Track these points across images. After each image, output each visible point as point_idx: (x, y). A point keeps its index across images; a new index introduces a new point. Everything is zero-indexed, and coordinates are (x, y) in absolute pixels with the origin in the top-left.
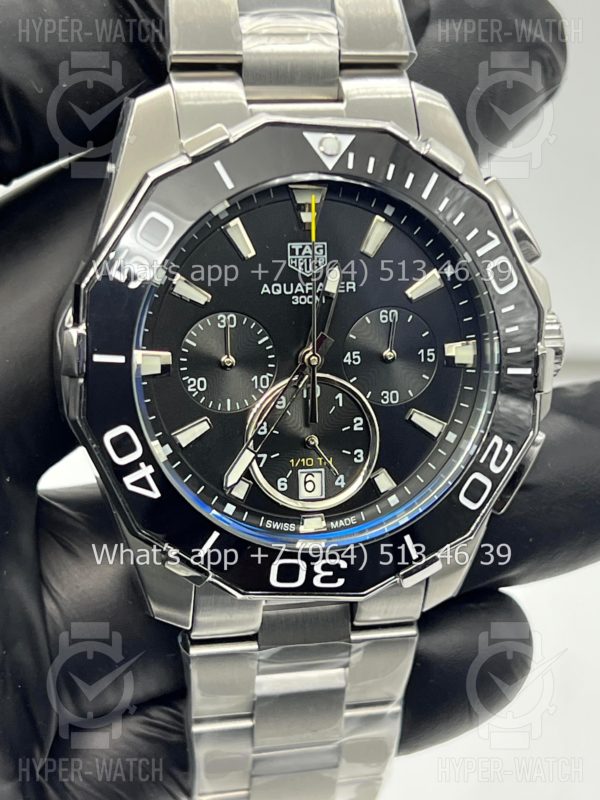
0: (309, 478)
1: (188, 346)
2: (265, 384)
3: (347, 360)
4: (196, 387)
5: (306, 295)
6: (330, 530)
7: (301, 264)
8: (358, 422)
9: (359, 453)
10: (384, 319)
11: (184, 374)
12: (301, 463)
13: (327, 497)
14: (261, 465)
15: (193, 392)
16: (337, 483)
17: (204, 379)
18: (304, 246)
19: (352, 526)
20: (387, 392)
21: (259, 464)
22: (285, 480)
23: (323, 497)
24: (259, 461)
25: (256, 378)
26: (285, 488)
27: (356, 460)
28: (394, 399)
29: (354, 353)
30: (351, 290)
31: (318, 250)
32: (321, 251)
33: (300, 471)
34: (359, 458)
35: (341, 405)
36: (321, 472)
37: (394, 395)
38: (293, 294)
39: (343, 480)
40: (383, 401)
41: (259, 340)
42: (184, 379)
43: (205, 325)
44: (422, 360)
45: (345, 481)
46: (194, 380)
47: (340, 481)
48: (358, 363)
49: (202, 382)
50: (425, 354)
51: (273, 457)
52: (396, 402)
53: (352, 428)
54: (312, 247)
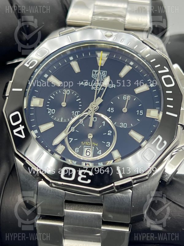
0: (88, 151)
1: (51, 98)
2: (76, 114)
3: (109, 110)
4: (51, 112)
7: (96, 77)
8: (110, 132)
9: (108, 143)
10: (125, 98)
11: (48, 107)
12: (85, 143)
14: (70, 142)
15: (50, 114)
16: (98, 153)
17: (54, 110)
18: (98, 71)
20: (122, 124)
21: (69, 142)
22: (78, 149)
23: (92, 157)
24: (69, 140)
25: (73, 112)
26: (78, 152)
27: (107, 146)
29: (112, 108)
30: (113, 87)
31: (103, 73)
32: (105, 74)
33: (84, 146)
34: (108, 145)
35: (104, 125)
36: (92, 148)
37: (125, 125)
38: (92, 86)
40: (120, 126)
41: (77, 99)
42: (47, 109)
43: (58, 92)
44: (138, 114)
45: (101, 152)
46: (51, 110)
47: (99, 152)
48: (112, 112)
49: (53, 111)
50: (139, 112)
51: (75, 140)
52: (126, 127)
53: (107, 134)
54: (101, 72)
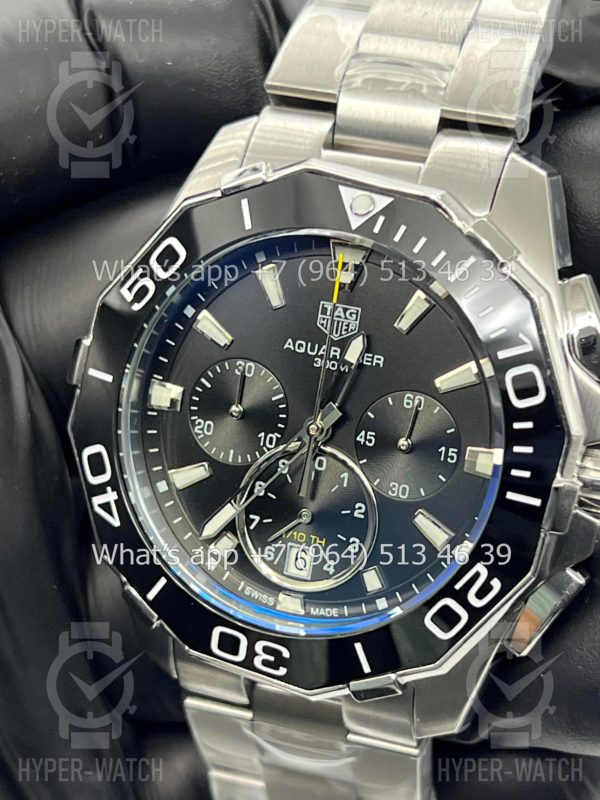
1: (203, 386)
2: (271, 443)
4: (202, 429)
5: (330, 360)
6: (308, 615)
7: (330, 326)
8: (360, 508)
9: (354, 542)
10: (408, 404)
11: (194, 413)
12: (292, 536)
13: (313, 580)
14: (252, 527)
15: (199, 434)
16: (325, 568)
17: (212, 423)
18: (337, 308)
19: (332, 617)
20: (396, 485)
21: (248, 526)
22: (273, 550)
23: (309, 578)
24: (250, 521)
25: (262, 434)
26: (272, 559)
28: (404, 494)
29: (369, 433)
30: (378, 364)
31: (351, 314)
32: (354, 316)
33: (290, 544)
35: (345, 485)
37: (404, 489)
38: (317, 356)
39: (333, 566)
40: (390, 493)
41: (274, 396)
42: (193, 418)
43: (223, 368)
44: (442, 459)
45: (335, 568)
46: (202, 422)
47: (329, 567)
48: (371, 445)
49: (209, 426)
50: (447, 452)
51: (265, 521)
52: (405, 497)
53: (353, 513)
54: (345, 310)
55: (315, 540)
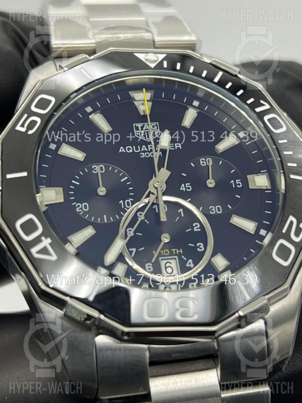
0: (168, 265)
1: (74, 185)
2: (128, 205)
3: (183, 188)
4: (82, 209)
5: (150, 152)
9: (200, 245)
10: (203, 164)
11: (73, 201)
12: (160, 253)
13: (182, 272)
14: (133, 255)
15: (81, 212)
16: (188, 265)
17: (87, 204)
18: (144, 125)
20: (213, 207)
21: (131, 255)
22: (151, 264)
24: (131, 252)
25: (122, 201)
26: (152, 270)
27: (199, 250)
28: (219, 211)
29: (187, 184)
31: (153, 127)
32: (156, 127)
33: (160, 258)
34: (201, 249)
35: (183, 216)
36: (175, 259)
37: (218, 208)
38: (141, 152)
39: (192, 263)
40: (211, 212)
41: (122, 179)
42: (73, 204)
43: (84, 172)
44: (234, 186)
45: (193, 263)
46: (80, 204)
47: (190, 264)
48: (190, 190)
49: (85, 206)
50: (235, 182)
51: (140, 250)
52: (221, 212)
53: (193, 229)
55: (176, 251)
